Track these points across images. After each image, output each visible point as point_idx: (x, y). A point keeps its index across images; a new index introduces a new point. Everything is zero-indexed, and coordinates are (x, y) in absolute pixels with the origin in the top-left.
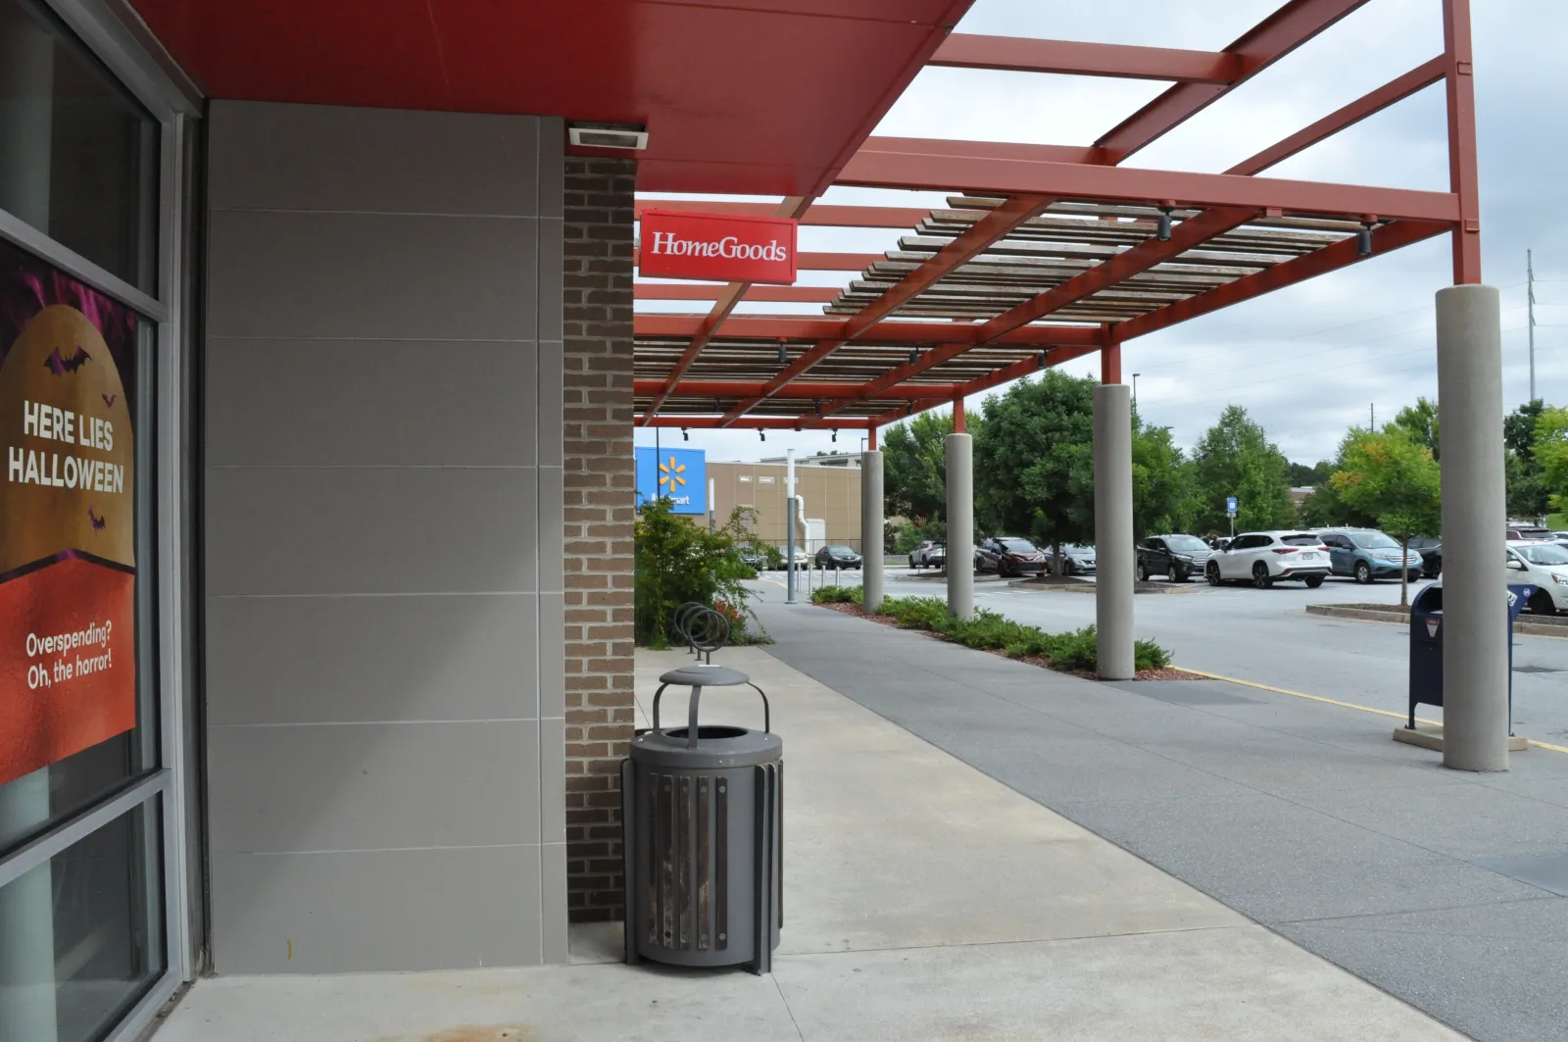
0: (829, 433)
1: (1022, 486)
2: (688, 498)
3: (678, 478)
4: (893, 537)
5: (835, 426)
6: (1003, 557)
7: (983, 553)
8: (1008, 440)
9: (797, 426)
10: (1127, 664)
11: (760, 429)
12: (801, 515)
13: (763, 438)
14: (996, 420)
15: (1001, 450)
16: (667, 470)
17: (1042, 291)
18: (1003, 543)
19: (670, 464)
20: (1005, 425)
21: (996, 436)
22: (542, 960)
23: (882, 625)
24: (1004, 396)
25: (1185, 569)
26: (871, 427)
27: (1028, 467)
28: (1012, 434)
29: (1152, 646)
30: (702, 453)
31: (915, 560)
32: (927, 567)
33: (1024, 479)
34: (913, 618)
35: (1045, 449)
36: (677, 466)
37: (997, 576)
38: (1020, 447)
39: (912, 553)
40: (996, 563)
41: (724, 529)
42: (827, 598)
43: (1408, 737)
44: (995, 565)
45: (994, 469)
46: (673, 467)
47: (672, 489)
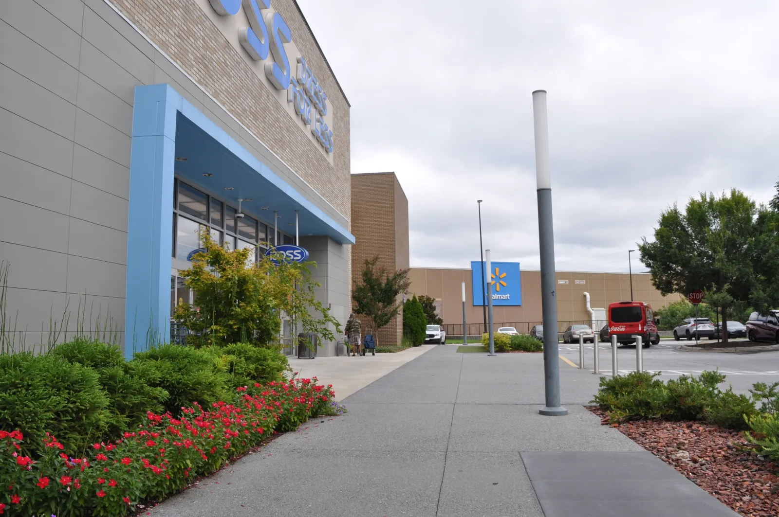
2: (508, 295)
3: (501, 282)
7: (754, 325)
12: (588, 305)
19: (496, 273)
30: (518, 264)
31: (679, 334)
32: (690, 339)
36: (500, 274)
39: (677, 328)
44: (771, 335)
46: (497, 274)
47: (498, 289)
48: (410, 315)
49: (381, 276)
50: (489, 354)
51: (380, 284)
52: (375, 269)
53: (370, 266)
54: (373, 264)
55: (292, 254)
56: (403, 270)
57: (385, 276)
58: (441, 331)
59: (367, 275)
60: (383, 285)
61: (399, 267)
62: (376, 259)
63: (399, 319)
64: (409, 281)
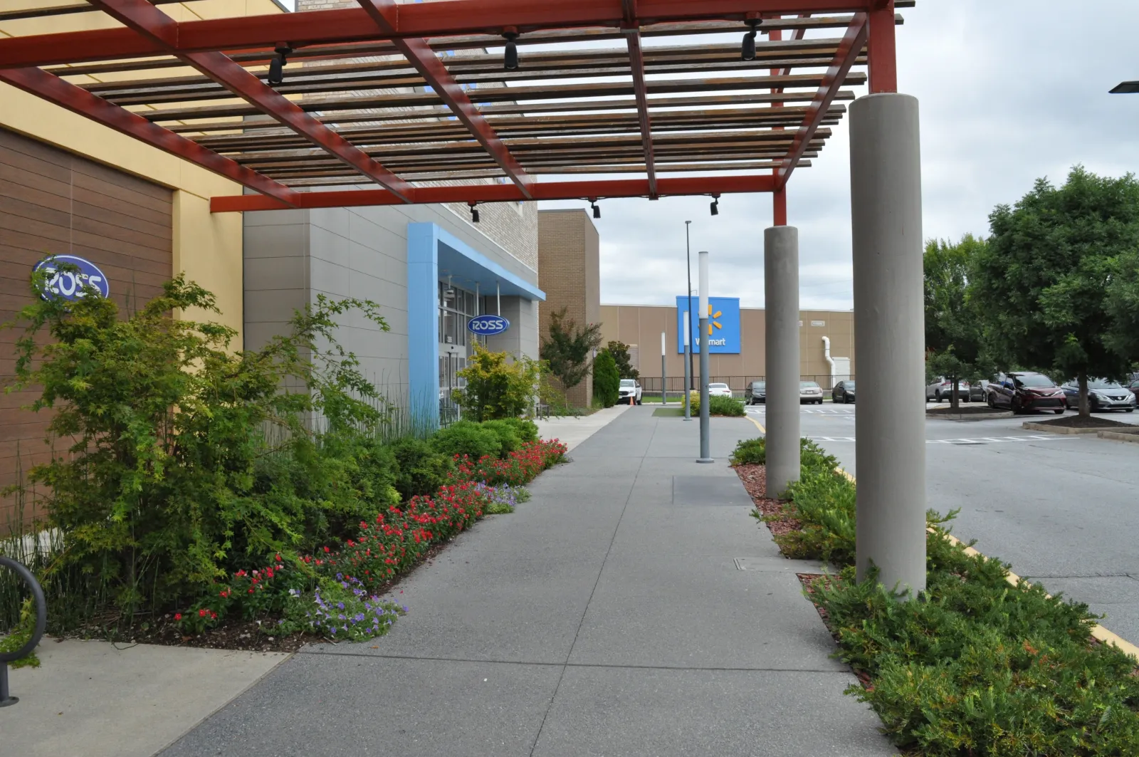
1: (1041, 310)
2: (724, 340)
3: (715, 323)
5: (715, 188)
6: (1017, 393)
7: (994, 388)
8: (1021, 254)
12: (827, 353)
14: (1006, 234)
15: (1013, 268)
18: (1018, 378)
20: (1018, 237)
21: (1006, 253)
24: (1017, 205)
26: (777, 187)
27: (1049, 286)
28: (1028, 247)
30: (737, 300)
32: (940, 401)
33: (1043, 300)
35: (1070, 263)
37: (1010, 413)
38: (1039, 261)
40: (1010, 399)
44: (1008, 401)
45: (1004, 292)
48: (601, 372)
49: (570, 330)
50: (684, 418)
51: (569, 340)
52: (563, 323)
53: (557, 319)
54: (561, 316)
55: (495, 324)
56: (594, 324)
57: (574, 329)
58: (637, 387)
59: (555, 329)
60: (573, 341)
61: (590, 321)
62: (564, 311)
63: (589, 379)
64: (601, 337)
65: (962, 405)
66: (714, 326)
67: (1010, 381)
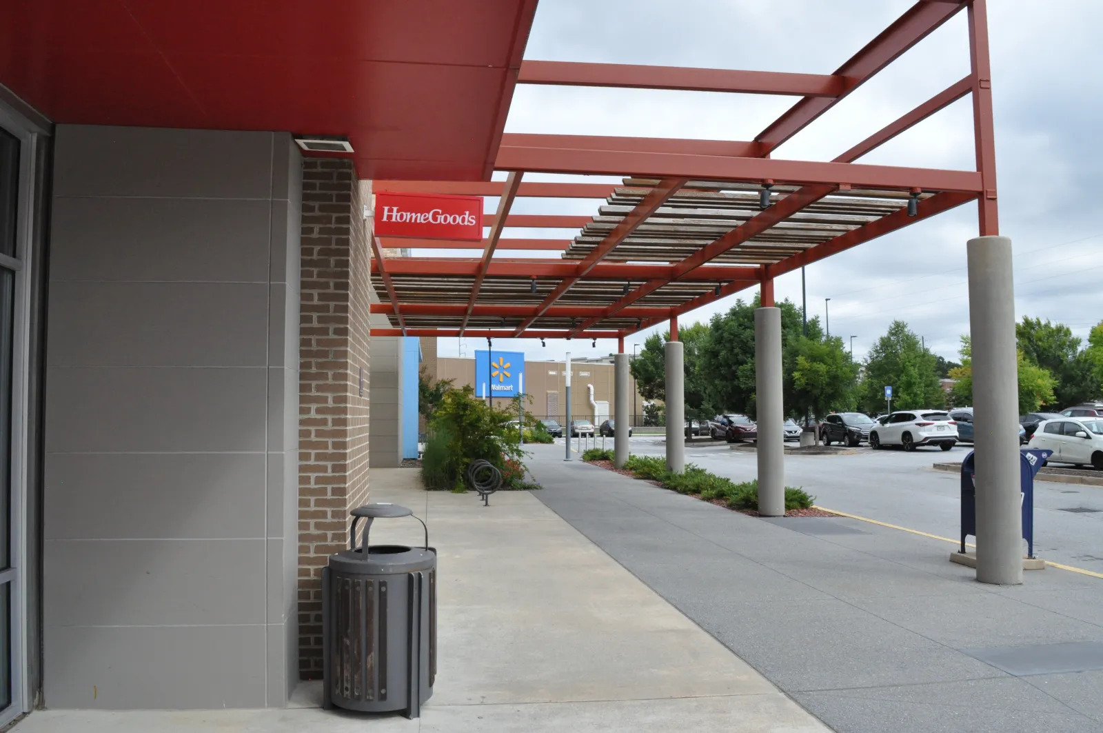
0: (591, 341)
1: (738, 378)
3: (506, 373)
4: (657, 414)
5: (594, 336)
6: (729, 429)
7: (715, 425)
8: (728, 345)
9: (568, 336)
10: (779, 505)
11: (542, 339)
12: (592, 398)
13: (544, 345)
14: (720, 331)
15: (723, 353)
16: (497, 366)
17: (710, 242)
18: (730, 419)
19: (499, 362)
20: (726, 335)
21: (720, 343)
22: (266, 704)
23: (625, 476)
24: (726, 315)
25: (855, 437)
26: (620, 337)
27: (742, 365)
28: (731, 341)
29: (800, 493)
30: (522, 354)
33: (739, 373)
34: (644, 471)
36: (504, 363)
37: (725, 442)
38: (737, 350)
40: (725, 433)
41: (507, 408)
42: (594, 457)
43: (958, 560)
45: (718, 367)
46: (501, 364)
47: (501, 380)
49: (431, 385)
51: (431, 391)
60: (433, 391)
65: (694, 437)
66: (504, 374)
67: (725, 420)
